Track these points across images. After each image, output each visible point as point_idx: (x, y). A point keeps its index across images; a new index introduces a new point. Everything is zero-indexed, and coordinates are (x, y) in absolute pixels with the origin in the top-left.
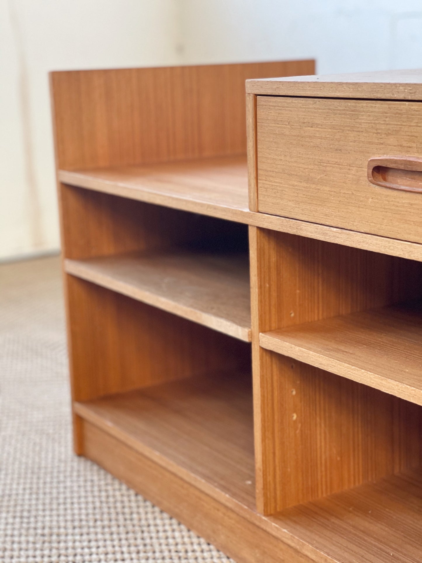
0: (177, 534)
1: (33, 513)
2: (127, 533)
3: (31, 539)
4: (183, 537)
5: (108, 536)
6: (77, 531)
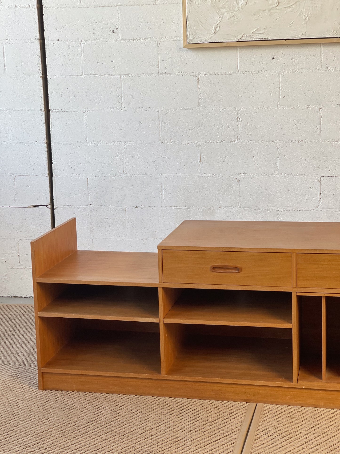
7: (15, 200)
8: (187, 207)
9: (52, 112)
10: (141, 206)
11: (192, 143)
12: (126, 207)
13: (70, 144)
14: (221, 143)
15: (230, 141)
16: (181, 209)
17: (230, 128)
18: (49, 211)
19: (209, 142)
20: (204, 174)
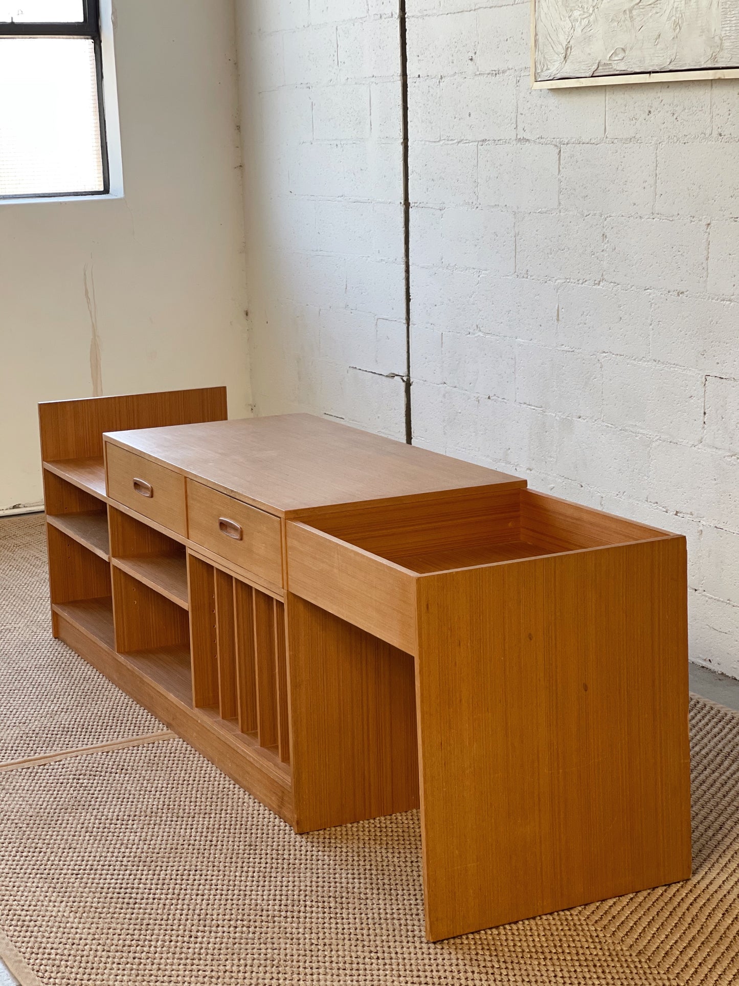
7: (377, 361)
8: (543, 409)
9: (411, 207)
10: (494, 397)
11: (550, 280)
12: (479, 395)
13: (426, 267)
15: (593, 282)
19: (569, 282)
20: (563, 345)
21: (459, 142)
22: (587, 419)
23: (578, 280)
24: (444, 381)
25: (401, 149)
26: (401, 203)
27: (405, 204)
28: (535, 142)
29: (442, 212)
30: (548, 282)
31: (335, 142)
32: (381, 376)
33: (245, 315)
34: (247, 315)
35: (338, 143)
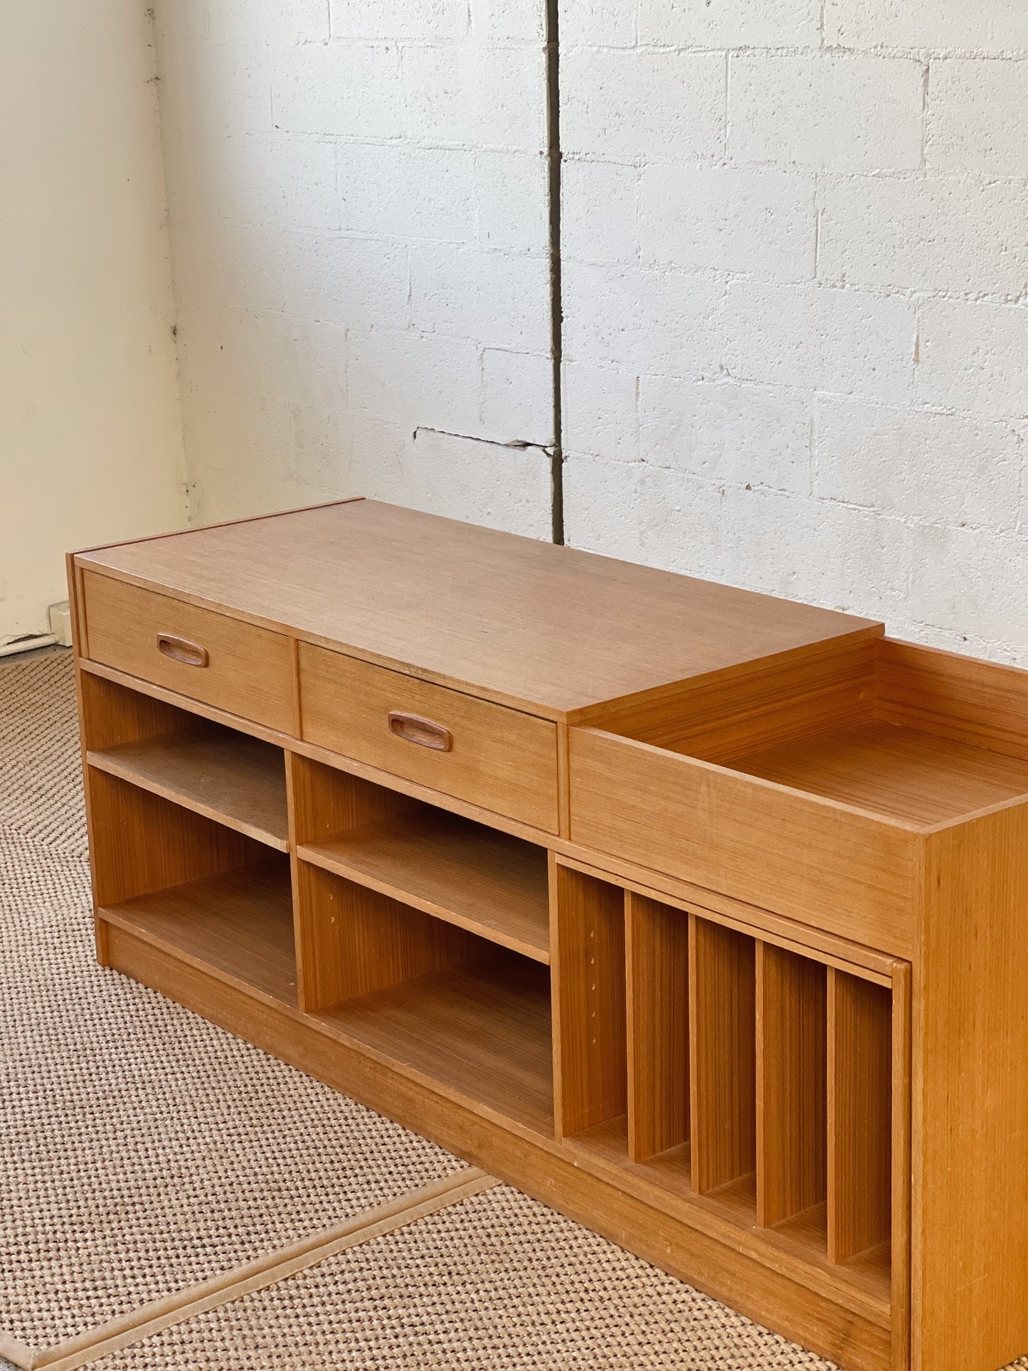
0: (215, 1042)
1: (60, 1030)
2: (164, 1044)
3: (65, 1054)
4: (221, 1045)
5: (144, 1048)
6: (111, 1044)
7: (481, 419)
8: (876, 509)
9: (566, 161)
10: (760, 487)
11: (898, 292)
12: (723, 481)
13: (601, 264)
14: (979, 302)
15: (1003, 298)
16: (859, 511)
17: (1006, 250)
18: (548, 463)
19: (944, 297)
20: (926, 403)
21: (680, 51)
22: (982, 529)
23: (966, 294)
24: (641, 456)
25: (543, 59)
26: (541, 153)
27: (550, 155)
28: (865, 52)
29: (641, 170)
30: (892, 295)
31: (385, 44)
32: (493, 445)
33: (172, 334)
34: (175, 334)
35: (391, 44)
